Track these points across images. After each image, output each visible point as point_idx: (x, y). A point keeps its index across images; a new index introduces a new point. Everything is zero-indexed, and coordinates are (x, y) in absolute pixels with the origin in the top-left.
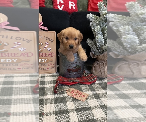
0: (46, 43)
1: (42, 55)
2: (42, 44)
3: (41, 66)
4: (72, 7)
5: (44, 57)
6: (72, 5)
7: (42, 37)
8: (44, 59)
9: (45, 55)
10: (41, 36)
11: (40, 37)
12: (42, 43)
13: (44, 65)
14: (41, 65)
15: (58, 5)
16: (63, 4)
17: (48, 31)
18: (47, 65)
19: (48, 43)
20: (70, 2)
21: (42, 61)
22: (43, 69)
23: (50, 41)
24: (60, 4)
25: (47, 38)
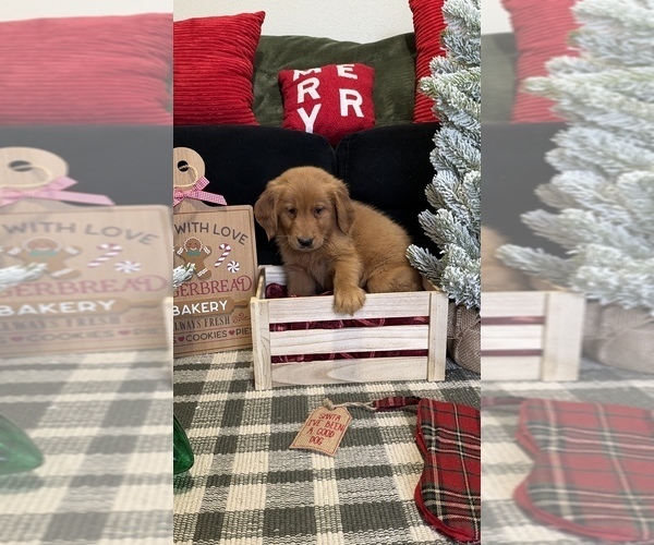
0: (223, 246)
1: (210, 286)
2: (207, 251)
3: (208, 324)
4: (351, 108)
5: (217, 295)
6: (351, 102)
8: (217, 300)
9: (220, 288)
13: (219, 322)
14: (208, 321)
15: (300, 106)
16: (317, 101)
18: (227, 321)
20: (343, 92)
21: (212, 309)
22: (217, 335)
23: (234, 238)
24: (309, 104)
25: (226, 232)
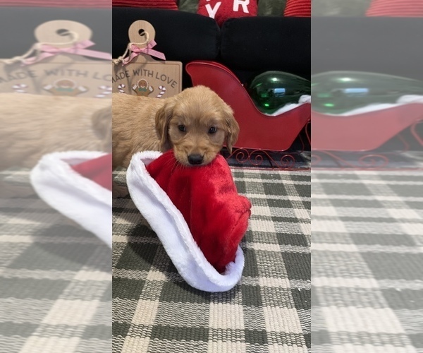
0: (161, 87)
2: (151, 90)
4: (240, 6)
6: (241, 3)
7: (152, 75)
10: (151, 72)
11: (149, 74)
12: (152, 87)
15: (207, 3)
16: (219, 0)
17: (166, 62)
19: (164, 89)
23: (168, 83)
24: (213, 1)
25: (164, 78)
